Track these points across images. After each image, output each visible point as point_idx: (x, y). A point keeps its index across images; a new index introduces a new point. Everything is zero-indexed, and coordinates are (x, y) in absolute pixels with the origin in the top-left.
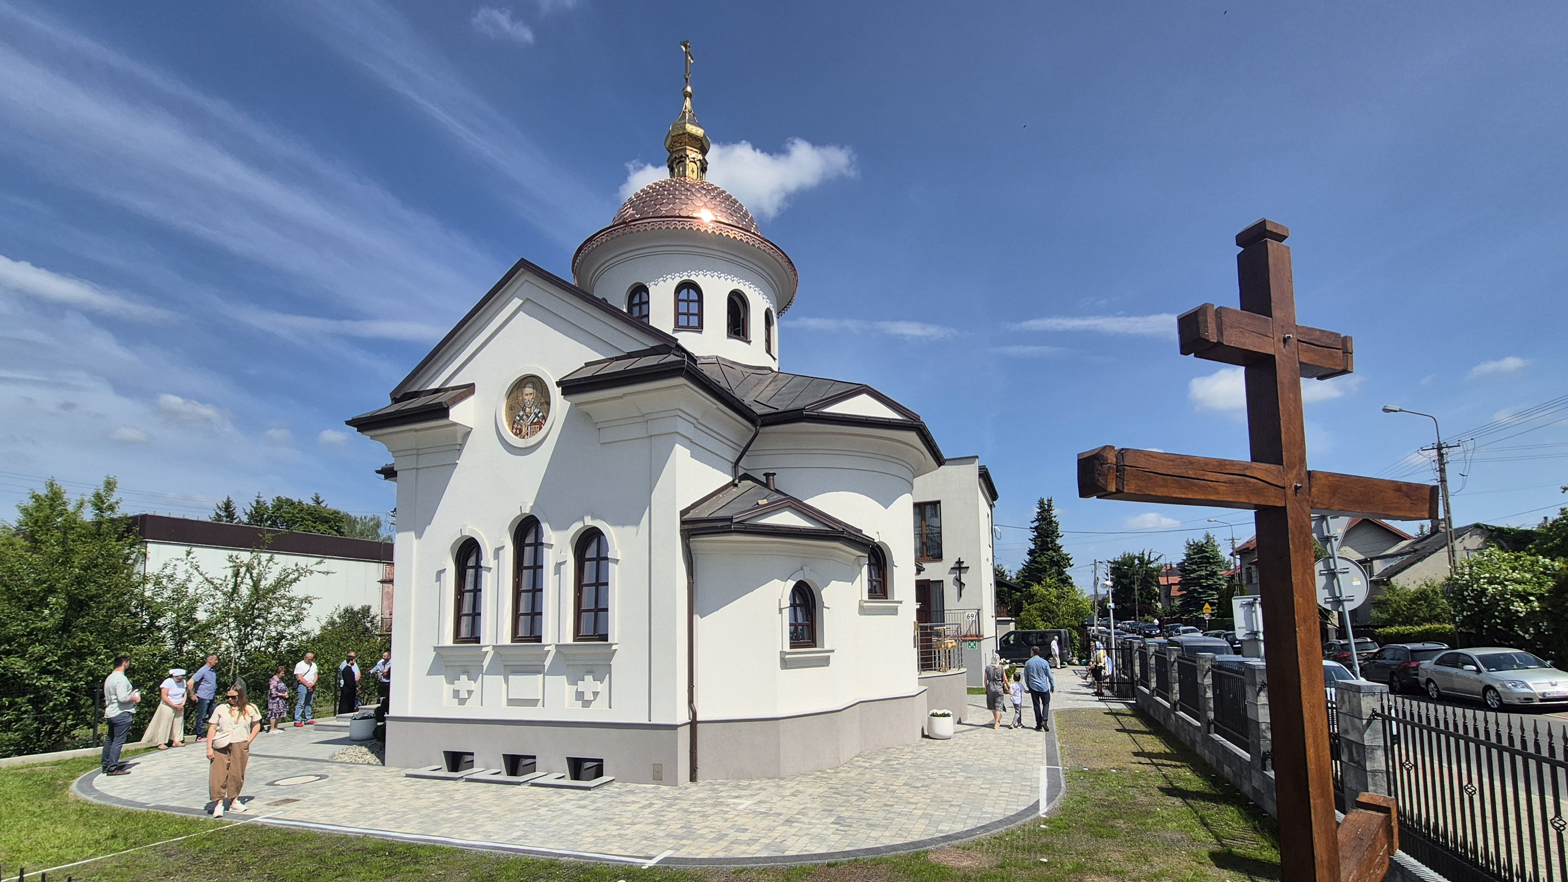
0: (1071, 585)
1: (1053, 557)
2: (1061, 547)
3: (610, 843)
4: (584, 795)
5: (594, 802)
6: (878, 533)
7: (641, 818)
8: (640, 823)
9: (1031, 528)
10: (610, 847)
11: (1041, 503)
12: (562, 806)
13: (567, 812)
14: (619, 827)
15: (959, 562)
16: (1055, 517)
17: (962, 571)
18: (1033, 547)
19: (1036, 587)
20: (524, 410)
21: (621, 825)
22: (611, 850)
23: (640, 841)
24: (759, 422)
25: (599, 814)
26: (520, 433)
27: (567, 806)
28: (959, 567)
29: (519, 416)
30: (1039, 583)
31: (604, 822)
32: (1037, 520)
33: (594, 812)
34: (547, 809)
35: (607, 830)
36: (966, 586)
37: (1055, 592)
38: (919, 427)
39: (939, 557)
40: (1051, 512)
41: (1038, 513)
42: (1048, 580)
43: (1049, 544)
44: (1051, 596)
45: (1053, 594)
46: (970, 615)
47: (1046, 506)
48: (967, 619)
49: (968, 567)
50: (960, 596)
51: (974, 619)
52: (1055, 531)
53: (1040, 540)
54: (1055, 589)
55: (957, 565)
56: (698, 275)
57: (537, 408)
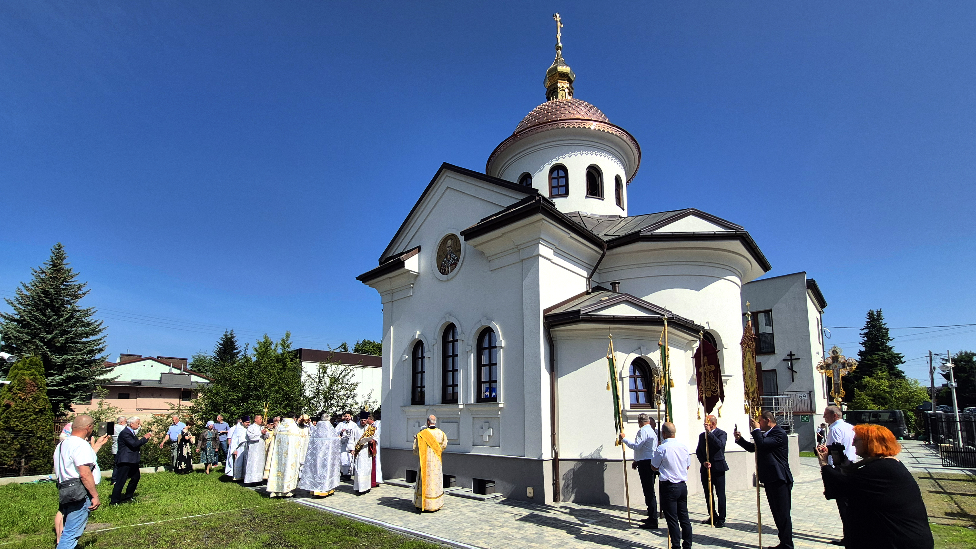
0: (904, 377)
1: (884, 356)
2: (892, 348)
3: (480, 539)
4: (478, 504)
5: (483, 509)
6: (708, 323)
7: (509, 523)
8: (506, 527)
9: (861, 334)
10: (478, 541)
11: (871, 314)
12: (461, 509)
13: (463, 514)
14: (491, 528)
15: (791, 355)
16: (885, 324)
17: (794, 362)
18: (863, 349)
19: (867, 379)
20: (446, 257)
21: (493, 526)
22: (478, 543)
23: (501, 539)
24: (606, 245)
25: (482, 517)
26: (445, 272)
27: (464, 510)
28: (791, 358)
29: (444, 261)
30: (870, 376)
31: (483, 523)
32: (866, 328)
33: (480, 515)
34: (451, 510)
35: (482, 529)
36: (798, 373)
37: (887, 383)
38: (743, 236)
39: (773, 352)
40: (881, 321)
41: (867, 322)
42: (879, 373)
43: (879, 346)
44: (883, 386)
45: (885, 384)
46: (802, 396)
47: (875, 316)
48: (799, 399)
49: (799, 359)
50: (793, 381)
51: (806, 399)
52: (885, 336)
53: (870, 343)
54: (886, 381)
55: (789, 358)
56: (564, 158)
57: (454, 254)
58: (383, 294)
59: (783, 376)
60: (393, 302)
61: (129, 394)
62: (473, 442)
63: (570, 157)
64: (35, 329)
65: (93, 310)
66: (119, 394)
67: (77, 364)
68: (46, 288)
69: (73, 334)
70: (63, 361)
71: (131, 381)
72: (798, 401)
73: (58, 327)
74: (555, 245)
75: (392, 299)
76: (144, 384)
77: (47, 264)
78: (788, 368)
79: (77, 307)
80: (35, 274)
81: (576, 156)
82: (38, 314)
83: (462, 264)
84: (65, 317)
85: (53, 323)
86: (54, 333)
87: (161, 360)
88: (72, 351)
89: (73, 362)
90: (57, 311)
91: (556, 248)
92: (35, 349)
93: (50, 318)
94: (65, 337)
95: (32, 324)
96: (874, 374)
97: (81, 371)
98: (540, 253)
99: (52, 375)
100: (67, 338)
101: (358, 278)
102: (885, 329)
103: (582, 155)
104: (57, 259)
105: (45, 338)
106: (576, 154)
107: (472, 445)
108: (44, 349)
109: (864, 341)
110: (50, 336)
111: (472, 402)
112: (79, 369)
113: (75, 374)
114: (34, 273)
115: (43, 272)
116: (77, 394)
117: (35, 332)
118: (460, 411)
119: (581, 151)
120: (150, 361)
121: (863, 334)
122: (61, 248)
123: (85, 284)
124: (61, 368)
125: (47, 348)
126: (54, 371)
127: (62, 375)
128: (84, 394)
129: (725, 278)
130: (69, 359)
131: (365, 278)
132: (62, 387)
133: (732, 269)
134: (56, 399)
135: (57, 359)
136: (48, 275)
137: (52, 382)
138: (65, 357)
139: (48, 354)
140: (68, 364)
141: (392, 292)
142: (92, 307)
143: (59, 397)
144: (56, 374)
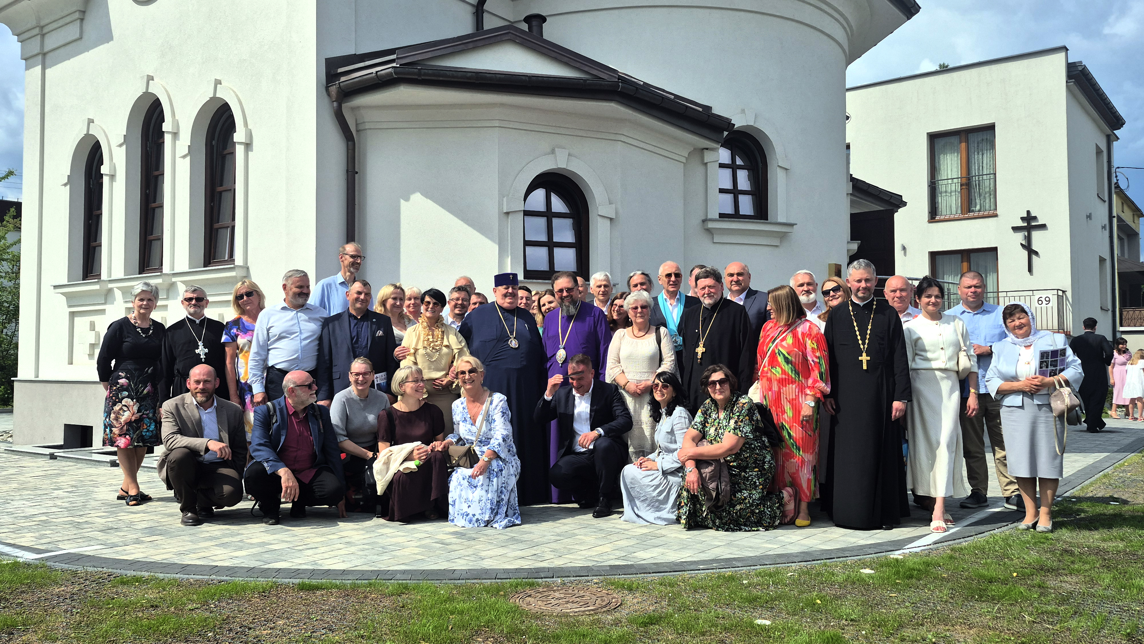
15: (1029, 218)
28: (1028, 224)
39: (992, 213)
46: (1043, 299)
48: (1038, 306)
51: (1050, 305)
55: (1024, 223)
59: (1010, 261)
60: (44, 54)
75: (42, 47)
78: (1022, 245)
141: (41, 31)
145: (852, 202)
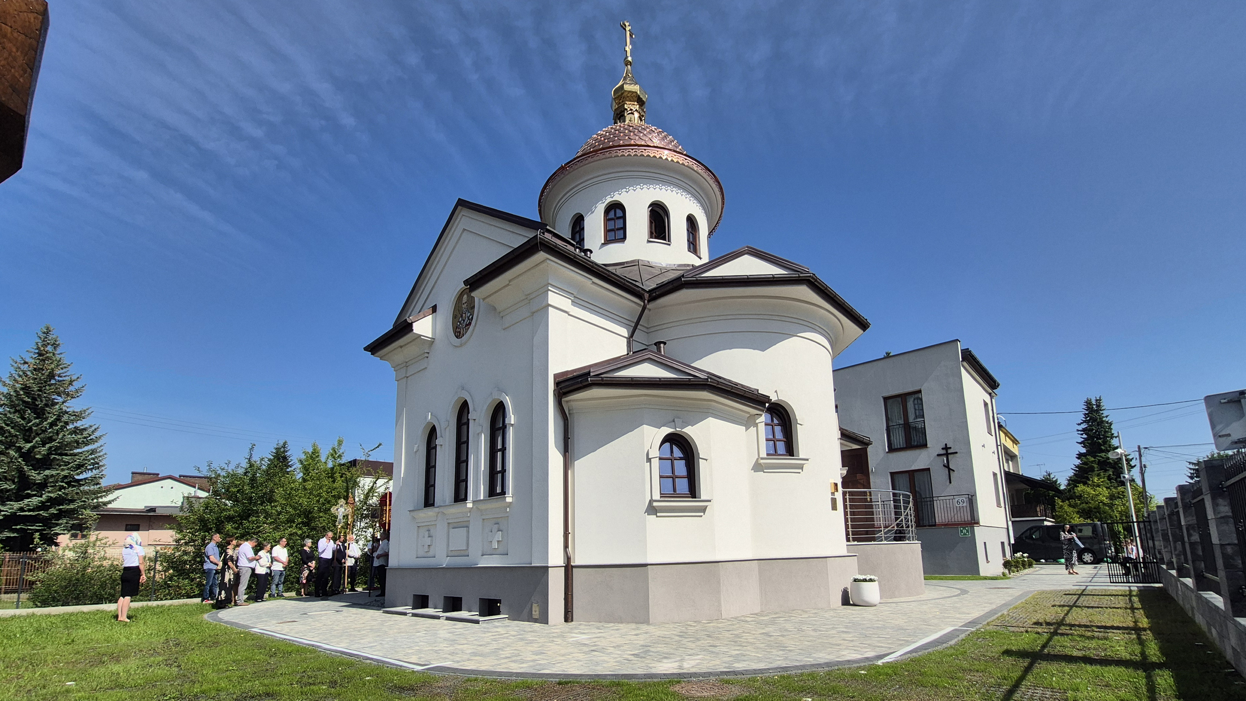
1: (1108, 458)
2: (1117, 447)
3: (419, 654)
4: (469, 626)
6: (776, 392)
7: (478, 641)
8: (470, 644)
9: (1078, 430)
10: (413, 656)
11: (1088, 403)
12: (439, 631)
13: (434, 635)
14: (448, 645)
15: (946, 448)
16: (1107, 417)
17: (950, 457)
18: (1084, 450)
19: (1082, 488)
20: (462, 316)
21: (453, 644)
22: (409, 658)
24: (646, 296)
26: (459, 335)
27: (443, 632)
28: (946, 452)
29: (459, 322)
30: (1085, 484)
31: (445, 642)
32: (1084, 422)
33: (453, 636)
35: (436, 647)
36: (955, 472)
37: (1106, 492)
38: (809, 280)
39: (924, 445)
40: (1101, 412)
41: (1085, 414)
42: (1096, 479)
43: (1101, 445)
44: (1101, 496)
45: (1103, 494)
46: (960, 501)
47: (1094, 406)
48: (957, 505)
49: (956, 453)
50: (950, 482)
51: (965, 505)
52: (1108, 432)
53: (1089, 442)
54: (1105, 489)
55: (944, 452)
56: (620, 194)
57: (469, 312)
58: (396, 368)
59: (938, 476)
60: (407, 377)
61: (139, 525)
62: (483, 551)
63: (627, 192)
64: (10, 436)
65: (89, 411)
66: (127, 525)
67: (62, 482)
68: (28, 382)
69: (59, 443)
70: (44, 478)
71: (143, 508)
72: (955, 507)
73: (40, 434)
74: (573, 294)
75: (406, 373)
76: (159, 512)
77: (31, 352)
78: (944, 466)
79: (67, 407)
80: (16, 365)
81: (635, 190)
82: (16, 417)
83: (476, 324)
84: (50, 420)
85: (35, 428)
86: (34, 441)
87: (183, 479)
88: (57, 465)
89: (57, 479)
90: (40, 414)
91: (575, 297)
92: (9, 463)
93: (30, 421)
94: (48, 446)
95: (7, 430)
96: (1089, 480)
97: (67, 490)
98: (550, 303)
99: (29, 496)
100: (51, 448)
101: (366, 349)
102: (1107, 422)
103: (642, 189)
104: (43, 345)
105: (23, 448)
106: (635, 189)
107: (480, 554)
108: (19, 462)
109: (1083, 440)
110: (29, 445)
111: (482, 498)
112: (64, 488)
113: (58, 494)
114: (14, 364)
115: (25, 363)
116: (60, 522)
117: (11, 440)
118: (470, 512)
119: (642, 185)
120: (169, 480)
121: (1081, 431)
122: (50, 331)
123: (78, 378)
124: (42, 486)
125: (23, 461)
126: (32, 491)
127: (41, 496)
128: (70, 522)
129: (798, 335)
130: (52, 476)
131: (374, 348)
132: (41, 512)
133: (810, 325)
134: (32, 528)
135: (36, 476)
136: (31, 366)
137: (28, 505)
138: (47, 472)
139: (23, 468)
140: (51, 482)
141: (406, 365)
142: (87, 407)
143: (37, 526)
144: (35, 495)
145: (841, 444)
